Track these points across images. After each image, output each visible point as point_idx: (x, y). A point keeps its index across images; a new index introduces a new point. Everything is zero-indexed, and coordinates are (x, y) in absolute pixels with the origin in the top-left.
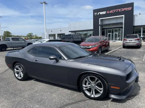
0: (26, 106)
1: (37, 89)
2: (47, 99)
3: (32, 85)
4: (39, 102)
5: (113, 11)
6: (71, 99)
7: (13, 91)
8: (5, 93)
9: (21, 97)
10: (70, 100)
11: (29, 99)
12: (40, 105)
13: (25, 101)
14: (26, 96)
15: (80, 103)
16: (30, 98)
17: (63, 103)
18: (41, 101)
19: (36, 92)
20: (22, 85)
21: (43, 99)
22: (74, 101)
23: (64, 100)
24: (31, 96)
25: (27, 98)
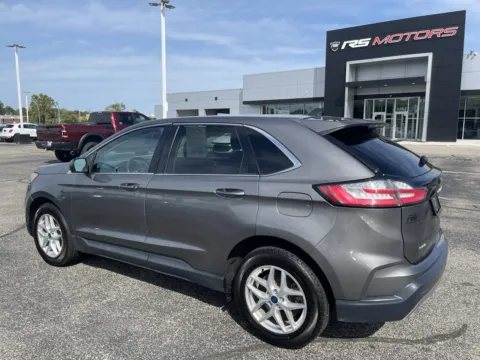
0: (69, 354)
1: (113, 296)
2: (142, 335)
3: (99, 282)
4: (113, 342)
5: (395, 38)
6: (226, 340)
7: (33, 300)
8: (5, 304)
9: (57, 320)
10: (220, 342)
11: (83, 329)
12: (117, 353)
13: (67, 337)
14: (75, 319)
15: (254, 353)
16: (88, 327)
17: (196, 351)
18: (123, 338)
20: (66, 278)
21: (130, 334)
22: (233, 347)
23: (200, 340)
24: (90, 321)
25: (77, 326)
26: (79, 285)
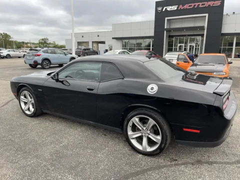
0: (48, 176)
1: (66, 142)
2: (87, 164)
3: (56, 134)
4: (72, 168)
6: (134, 165)
8: (5, 148)
9: (37, 157)
10: (131, 166)
11: (53, 161)
12: (76, 175)
13: (45, 166)
14: (47, 156)
15: (150, 172)
16: (56, 160)
17: (119, 172)
18: (77, 166)
19: (65, 147)
20: (37, 132)
21: (80, 163)
22: (139, 169)
23: (120, 166)
24: (56, 156)
25: (49, 159)
26: (45, 136)
